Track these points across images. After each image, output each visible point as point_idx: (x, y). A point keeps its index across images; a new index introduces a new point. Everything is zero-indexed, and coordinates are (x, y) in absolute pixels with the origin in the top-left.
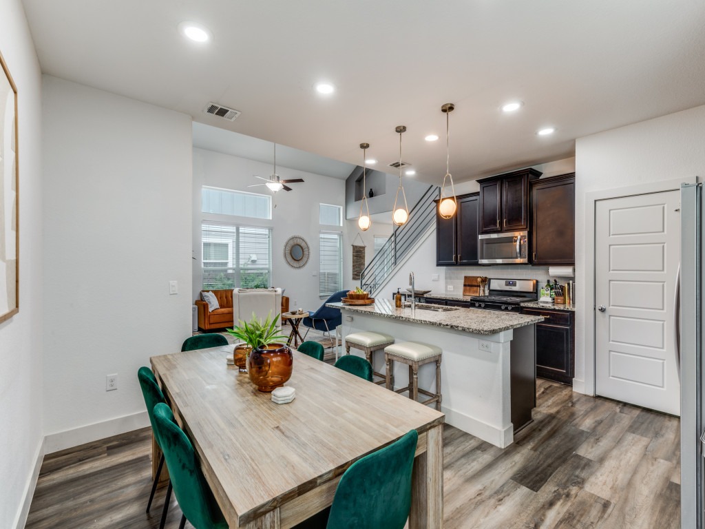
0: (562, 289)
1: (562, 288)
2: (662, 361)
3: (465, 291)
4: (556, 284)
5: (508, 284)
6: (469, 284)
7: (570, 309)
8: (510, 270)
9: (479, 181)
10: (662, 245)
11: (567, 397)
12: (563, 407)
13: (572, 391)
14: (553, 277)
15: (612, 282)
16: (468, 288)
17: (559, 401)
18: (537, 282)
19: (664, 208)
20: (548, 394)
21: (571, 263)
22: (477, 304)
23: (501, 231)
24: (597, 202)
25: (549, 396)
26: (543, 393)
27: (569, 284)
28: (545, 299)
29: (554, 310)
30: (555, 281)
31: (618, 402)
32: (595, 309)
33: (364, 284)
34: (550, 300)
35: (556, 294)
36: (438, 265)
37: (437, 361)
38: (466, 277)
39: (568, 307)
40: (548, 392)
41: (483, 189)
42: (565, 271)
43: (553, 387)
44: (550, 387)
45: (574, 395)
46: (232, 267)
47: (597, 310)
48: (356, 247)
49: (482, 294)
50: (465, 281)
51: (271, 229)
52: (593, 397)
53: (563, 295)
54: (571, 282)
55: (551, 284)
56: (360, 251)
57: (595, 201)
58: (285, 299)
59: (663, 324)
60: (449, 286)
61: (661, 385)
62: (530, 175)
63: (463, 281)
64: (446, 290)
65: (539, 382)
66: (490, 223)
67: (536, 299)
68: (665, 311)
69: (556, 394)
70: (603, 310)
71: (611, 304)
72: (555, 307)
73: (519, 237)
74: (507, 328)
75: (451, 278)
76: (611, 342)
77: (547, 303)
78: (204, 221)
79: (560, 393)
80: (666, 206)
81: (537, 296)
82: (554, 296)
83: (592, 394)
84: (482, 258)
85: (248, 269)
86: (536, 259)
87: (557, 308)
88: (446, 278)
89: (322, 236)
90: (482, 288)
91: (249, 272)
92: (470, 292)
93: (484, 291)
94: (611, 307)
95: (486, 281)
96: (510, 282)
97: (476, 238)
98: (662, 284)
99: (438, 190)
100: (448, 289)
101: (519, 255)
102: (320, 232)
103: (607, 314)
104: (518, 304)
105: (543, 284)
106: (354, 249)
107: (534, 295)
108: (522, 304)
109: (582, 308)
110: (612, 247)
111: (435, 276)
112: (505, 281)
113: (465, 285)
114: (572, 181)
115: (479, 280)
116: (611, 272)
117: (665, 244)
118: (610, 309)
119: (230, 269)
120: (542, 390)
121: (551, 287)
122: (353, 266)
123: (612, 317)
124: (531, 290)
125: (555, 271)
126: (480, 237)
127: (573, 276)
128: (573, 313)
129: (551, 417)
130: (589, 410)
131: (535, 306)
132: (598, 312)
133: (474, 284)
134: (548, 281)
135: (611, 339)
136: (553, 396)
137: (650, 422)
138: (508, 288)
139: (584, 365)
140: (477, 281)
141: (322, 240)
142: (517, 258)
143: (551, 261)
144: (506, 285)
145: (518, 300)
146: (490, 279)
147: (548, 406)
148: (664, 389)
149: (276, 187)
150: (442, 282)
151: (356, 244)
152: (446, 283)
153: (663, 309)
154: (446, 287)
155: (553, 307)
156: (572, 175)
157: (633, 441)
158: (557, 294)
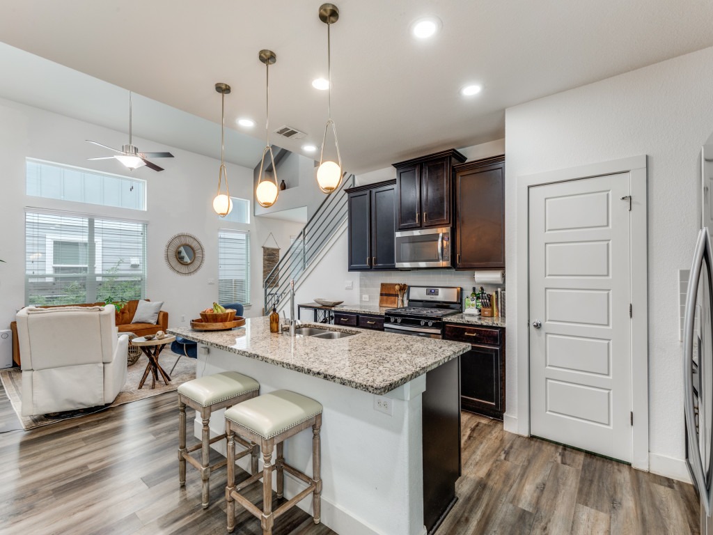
0: (491, 300)
1: (490, 297)
2: (607, 392)
3: (381, 301)
4: (483, 293)
5: (430, 293)
6: (387, 293)
7: (499, 325)
8: (431, 276)
9: (396, 165)
10: (606, 243)
11: (497, 443)
12: (495, 462)
13: (502, 430)
14: (479, 284)
15: (548, 291)
16: (385, 297)
17: (489, 452)
18: (462, 289)
19: (608, 195)
20: (475, 438)
21: (501, 268)
22: (392, 320)
23: (420, 227)
24: (531, 189)
25: (477, 442)
26: (470, 437)
27: (497, 292)
28: (471, 312)
29: (482, 326)
30: (482, 289)
31: (557, 444)
32: (529, 324)
33: (269, 294)
34: (475, 312)
35: (482, 305)
36: (351, 269)
37: (314, 424)
38: (382, 285)
39: (497, 322)
40: (475, 435)
41: (400, 175)
42: (493, 276)
43: (481, 425)
44: (477, 425)
45: (506, 437)
46: (101, 272)
47: (532, 327)
48: (268, 249)
49: (400, 305)
50: (382, 289)
51: (146, 225)
52: (528, 438)
53: (491, 306)
54: (499, 290)
55: (477, 293)
56: (273, 254)
57: (529, 187)
58: (162, 314)
59: (608, 344)
60: (364, 296)
61: (607, 423)
62: (453, 159)
63: (379, 289)
64: (361, 301)
65: (465, 418)
66: (408, 218)
67: (461, 311)
68: (611, 327)
69: (484, 437)
70: (538, 326)
71: (548, 319)
72: (482, 322)
73: (441, 235)
74: (415, 375)
75: (366, 286)
76: (548, 367)
77: (472, 315)
78: (30, 208)
79: (489, 436)
80: (610, 193)
81: (461, 308)
82: (480, 307)
83: (526, 434)
84: (399, 261)
85: (118, 276)
86: (459, 262)
87: (485, 324)
88: (361, 286)
89: (222, 235)
90: (400, 298)
91: (120, 279)
92: (387, 302)
93: (403, 301)
94: (547, 322)
95: (404, 289)
96: (432, 290)
97: (392, 236)
98: (606, 292)
99: (351, 178)
100: (363, 299)
101: (440, 257)
102: (219, 230)
103: (543, 331)
104: (440, 319)
105: (468, 292)
106: (264, 252)
107: (458, 306)
108: (445, 319)
109: (514, 323)
110: (548, 246)
111: (348, 283)
112: (426, 288)
113: (381, 295)
114: (500, 165)
115: (397, 287)
116: (547, 277)
117: (610, 242)
118: (547, 325)
119: (99, 275)
120: (468, 432)
121: (477, 295)
122: (264, 272)
123: (549, 336)
124: (455, 300)
125: (482, 277)
126: (398, 234)
127: (501, 282)
128: (503, 330)
129: (482, 485)
130: (526, 463)
131: (460, 321)
132: (532, 328)
133: (391, 293)
134: (474, 289)
135: (548, 364)
136: (481, 443)
137: (600, 477)
138: (429, 298)
139: (516, 396)
140: (394, 289)
141: (222, 240)
142: (438, 260)
143: (476, 264)
144: (428, 294)
145: (439, 312)
146: (409, 287)
147: (477, 463)
148: (611, 428)
149: (133, 162)
150: (357, 290)
151: (267, 246)
152: (362, 292)
153: (608, 325)
154: (361, 297)
155: (479, 322)
156: (501, 158)
157: (590, 524)
158: (484, 305)
